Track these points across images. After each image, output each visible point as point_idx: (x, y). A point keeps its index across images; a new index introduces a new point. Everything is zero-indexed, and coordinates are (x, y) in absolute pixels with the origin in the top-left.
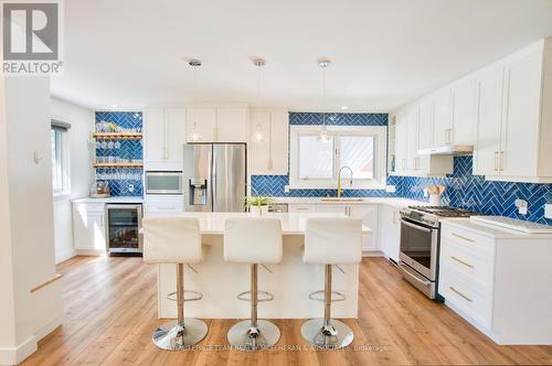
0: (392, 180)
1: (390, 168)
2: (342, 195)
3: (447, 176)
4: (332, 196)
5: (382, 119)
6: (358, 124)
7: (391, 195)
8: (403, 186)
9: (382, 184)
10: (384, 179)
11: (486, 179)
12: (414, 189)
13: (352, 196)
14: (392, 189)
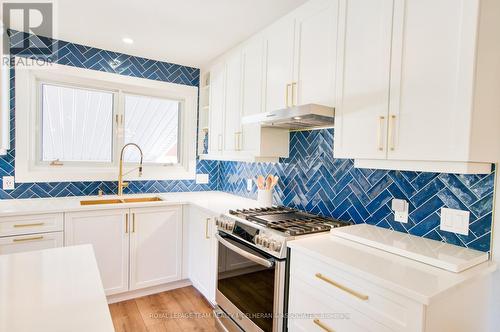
0: (205, 166)
1: (201, 148)
2: (126, 191)
3: (281, 160)
4: (109, 192)
5: (190, 76)
6: (153, 78)
7: (203, 188)
8: (219, 175)
9: (189, 172)
10: (193, 164)
11: (357, 165)
12: (233, 179)
13: (144, 190)
14: (204, 179)
